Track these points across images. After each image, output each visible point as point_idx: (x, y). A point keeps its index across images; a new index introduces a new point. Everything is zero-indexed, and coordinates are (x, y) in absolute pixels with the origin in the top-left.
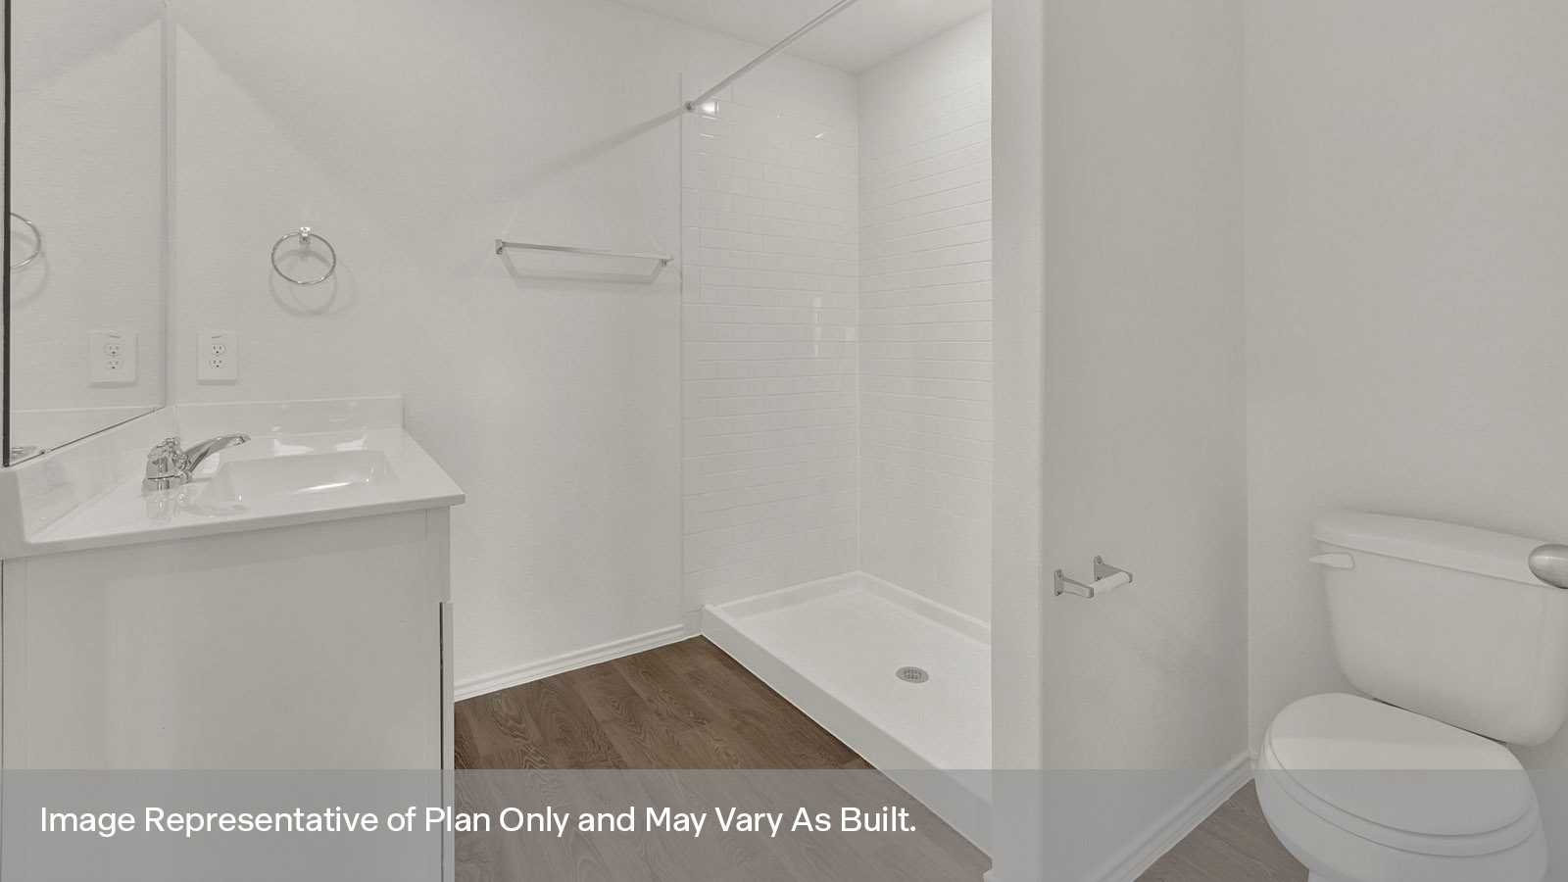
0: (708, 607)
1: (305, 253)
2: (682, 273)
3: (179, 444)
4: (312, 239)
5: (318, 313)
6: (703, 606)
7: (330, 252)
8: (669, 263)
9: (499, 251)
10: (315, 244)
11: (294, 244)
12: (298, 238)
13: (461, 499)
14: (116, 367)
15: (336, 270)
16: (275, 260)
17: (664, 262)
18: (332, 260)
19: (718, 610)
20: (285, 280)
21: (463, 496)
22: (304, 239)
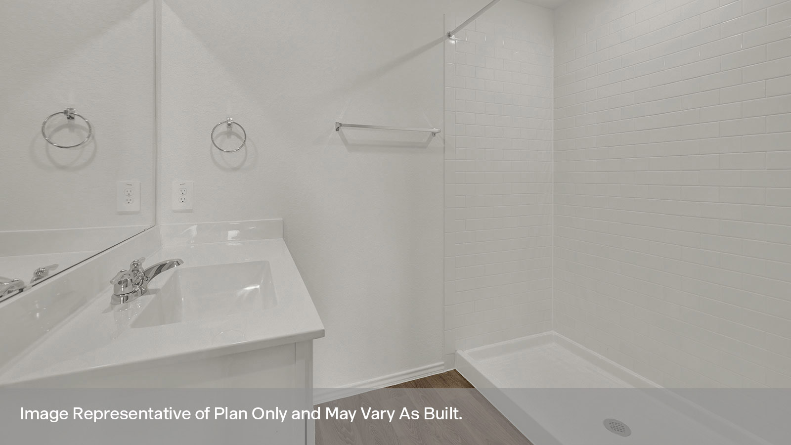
0: (459, 352)
1: (229, 134)
2: (444, 140)
3: (141, 264)
4: (234, 125)
5: (235, 169)
6: (456, 351)
7: (243, 133)
8: (436, 135)
9: (338, 129)
10: (235, 128)
11: (224, 128)
12: (225, 125)
13: (321, 334)
14: (130, 202)
15: (246, 142)
16: (213, 137)
17: (434, 134)
18: (244, 138)
19: (465, 354)
20: (219, 150)
21: (323, 331)
22: (229, 125)
